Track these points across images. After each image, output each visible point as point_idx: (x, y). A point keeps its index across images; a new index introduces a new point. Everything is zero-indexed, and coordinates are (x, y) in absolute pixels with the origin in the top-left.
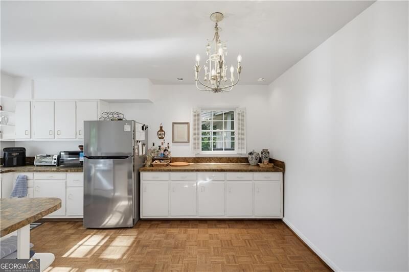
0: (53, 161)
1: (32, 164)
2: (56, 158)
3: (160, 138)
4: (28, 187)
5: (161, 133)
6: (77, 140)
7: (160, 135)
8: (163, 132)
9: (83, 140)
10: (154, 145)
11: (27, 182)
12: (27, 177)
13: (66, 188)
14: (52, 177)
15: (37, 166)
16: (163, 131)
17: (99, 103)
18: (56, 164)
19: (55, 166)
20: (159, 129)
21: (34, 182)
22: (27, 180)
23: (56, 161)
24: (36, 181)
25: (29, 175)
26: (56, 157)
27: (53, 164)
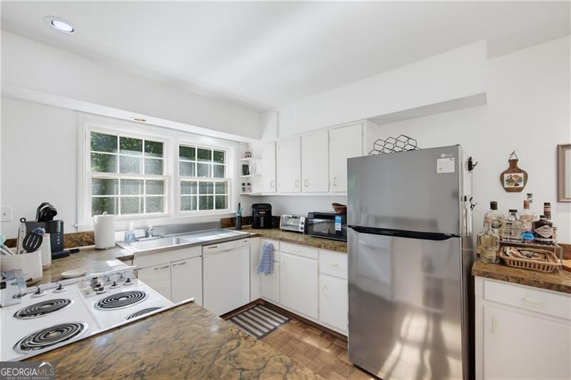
0: (301, 225)
1: (277, 227)
2: (304, 221)
3: (508, 190)
4: (274, 261)
5: (514, 176)
6: (331, 194)
7: (510, 181)
8: (521, 175)
9: (346, 194)
10: (494, 206)
11: (273, 254)
12: (273, 246)
13: (319, 274)
14: (300, 251)
15: (283, 230)
16: (520, 171)
17: (365, 125)
18: (303, 231)
19: (301, 233)
20: (507, 166)
21: (280, 255)
22: (273, 250)
23: (303, 226)
24: (282, 254)
25: (276, 244)
26: (302, 219)
27: (301, 231)
